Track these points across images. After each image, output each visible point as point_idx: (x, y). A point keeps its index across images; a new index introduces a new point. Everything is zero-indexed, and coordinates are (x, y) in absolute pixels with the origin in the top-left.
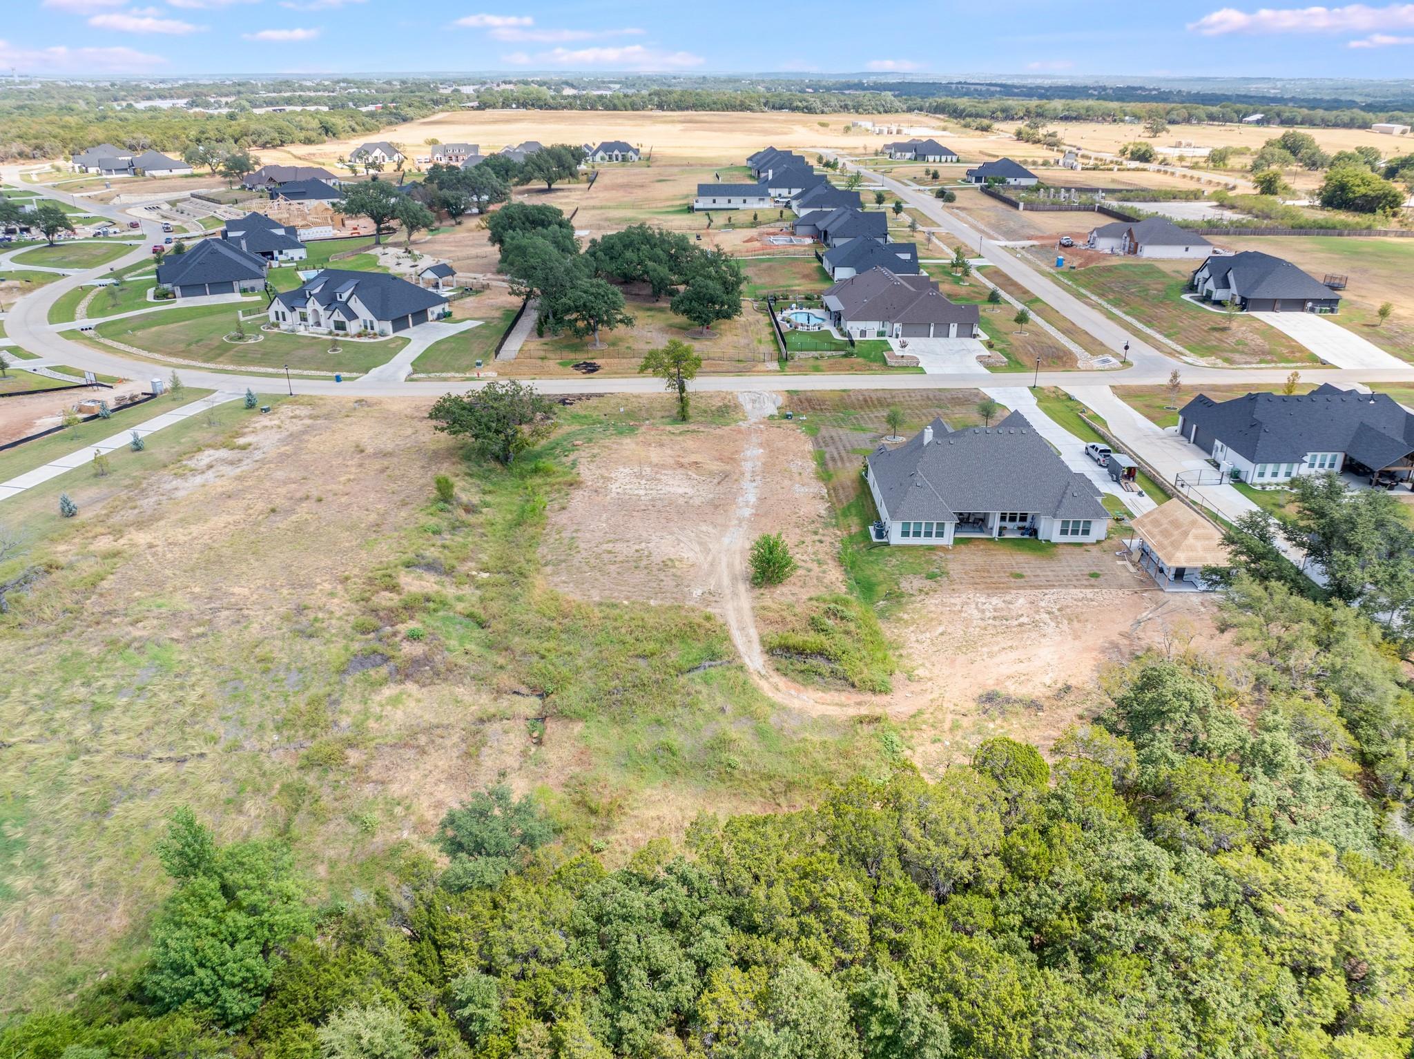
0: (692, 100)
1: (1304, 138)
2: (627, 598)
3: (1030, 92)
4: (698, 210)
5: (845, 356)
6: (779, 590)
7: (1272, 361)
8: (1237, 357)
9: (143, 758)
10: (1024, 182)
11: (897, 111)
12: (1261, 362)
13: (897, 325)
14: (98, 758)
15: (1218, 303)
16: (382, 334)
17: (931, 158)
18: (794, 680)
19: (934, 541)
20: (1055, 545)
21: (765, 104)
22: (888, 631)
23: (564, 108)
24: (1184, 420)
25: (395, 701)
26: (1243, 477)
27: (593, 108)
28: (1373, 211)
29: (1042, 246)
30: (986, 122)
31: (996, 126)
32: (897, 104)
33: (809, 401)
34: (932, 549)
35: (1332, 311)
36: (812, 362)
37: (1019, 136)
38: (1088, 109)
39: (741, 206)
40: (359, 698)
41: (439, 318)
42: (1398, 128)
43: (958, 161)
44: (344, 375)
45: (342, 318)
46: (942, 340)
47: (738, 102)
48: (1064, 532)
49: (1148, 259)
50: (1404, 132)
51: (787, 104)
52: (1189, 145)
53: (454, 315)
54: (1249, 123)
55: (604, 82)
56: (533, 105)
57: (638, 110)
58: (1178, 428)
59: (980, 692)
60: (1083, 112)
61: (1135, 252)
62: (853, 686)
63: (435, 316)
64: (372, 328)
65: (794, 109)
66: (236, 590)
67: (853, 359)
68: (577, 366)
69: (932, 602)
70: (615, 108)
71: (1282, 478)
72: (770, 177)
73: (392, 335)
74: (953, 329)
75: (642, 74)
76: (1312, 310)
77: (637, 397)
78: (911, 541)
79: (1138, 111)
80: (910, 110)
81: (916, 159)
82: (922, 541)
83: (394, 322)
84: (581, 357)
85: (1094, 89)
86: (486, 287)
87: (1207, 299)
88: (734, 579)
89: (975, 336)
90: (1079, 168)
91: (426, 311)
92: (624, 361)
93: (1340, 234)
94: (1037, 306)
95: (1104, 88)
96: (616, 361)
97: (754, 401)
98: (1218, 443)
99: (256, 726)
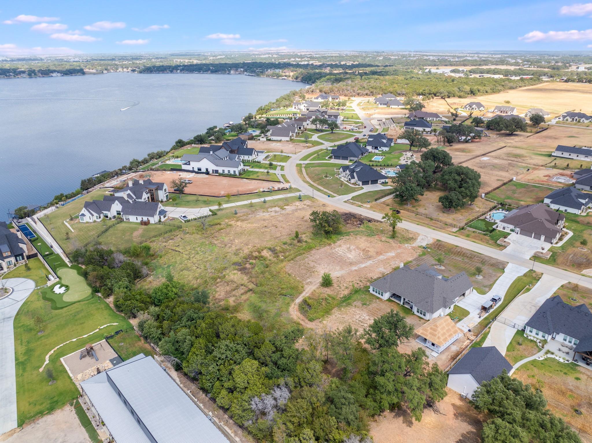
4: (553, 156)
13: (518, 229)
16: (359, 185)
19: (380, 296)
20: (414, 315)
34: (378, 298)
44: (334, 195)
48: (418, 312)
53: (388, 183)
62: (306, 316)
63: (381, 182)
64: (357, 182)
66: (237, 241)
67: (485, 237)
71: (540, 337)
74: (543, 238)
78: (374, 293)
82: (377, 295)
83: (363, 182)
89: (552, 243)
91: (377, 180)
96: (407, 212)
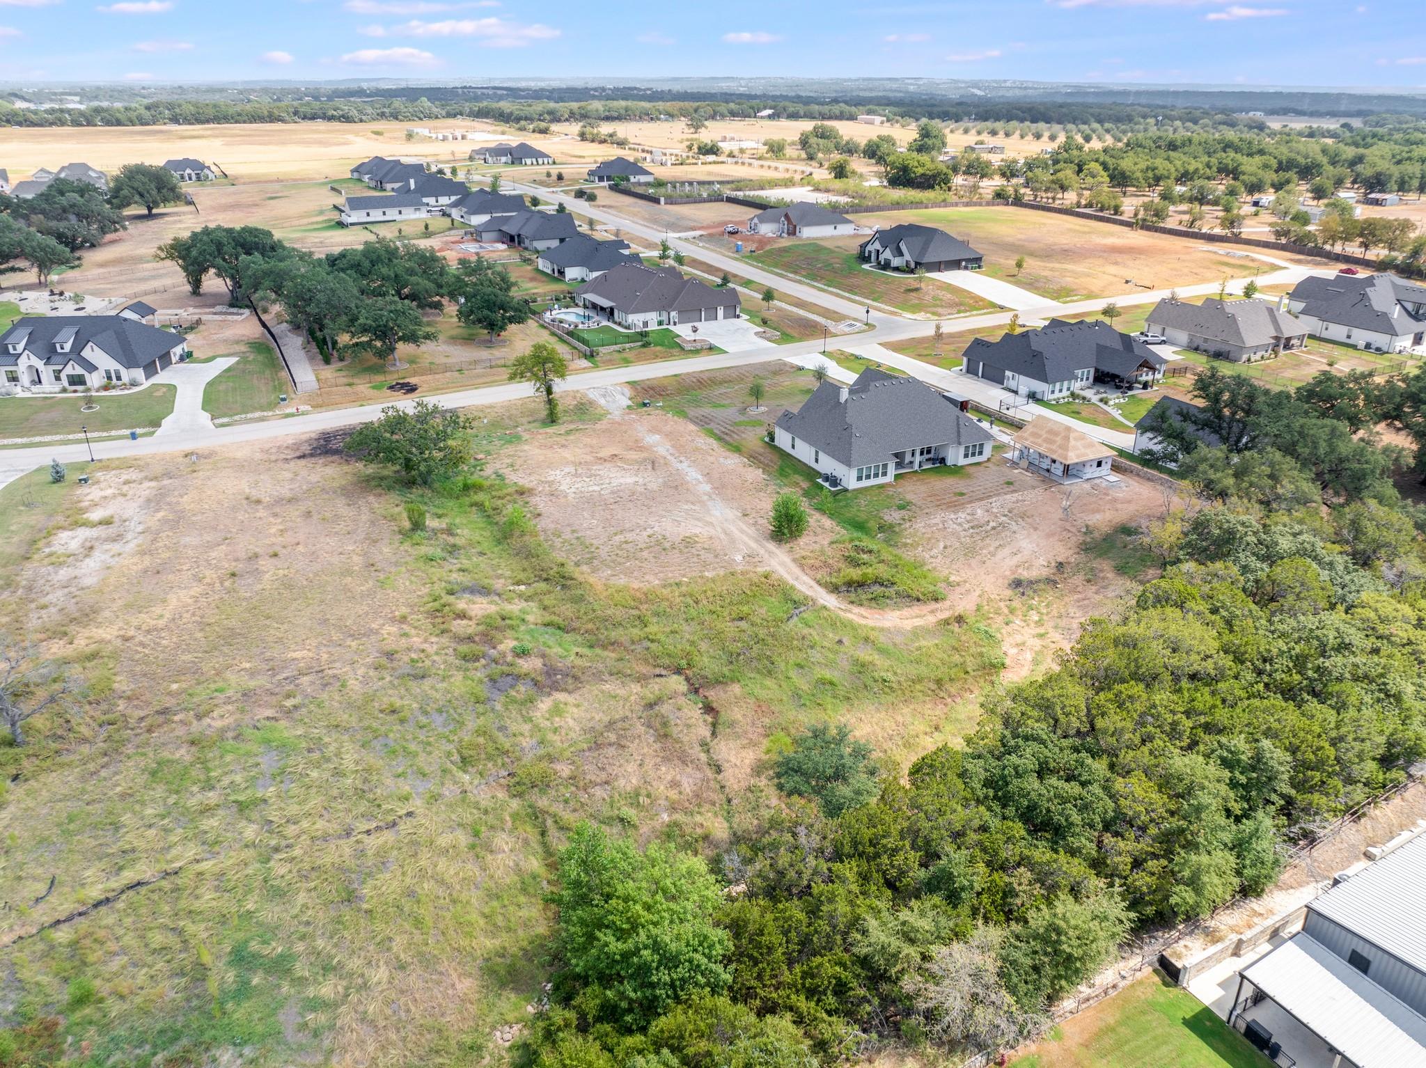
0: (211, 112)
1: (832, 129)
2: (684, 576)
3: (538, 94)
4: (352, 224)
5: (643, 346)
6: (802, 541)
7: (966, 311)
8: (940, 310)
9: (348, 835)
10: (643, 179)
11: (437, 117)
12: (959, 312)
13: (673, 314)
14: (297, 852)
15: (897, 269)
16: (134, 384)
17: (529, 161)
18: (871, 608)
19: (881, 480)
20: (962, 467)
21: (296, 113)
22: (908, 555)
23: (51, 124)
24: (969, 360)
25: (557, 710)
26: (1038, 396)
27: (90, 123)
28: (932, 187)
29: (710, 235)
30: (543, 125)
31: (554, 127)
32: (435, 110)
33: (652, 389)
34: (879, 487)
35: (979, 267)
36: (617, 356)
37: (583, 136)
38: (627, 109)
39: (398, 217)
40: (520, 719)
41: (182, 359)
42: (878, 119)
43: (554, 163)
44: (139, 431)
45: (79, 370)
46: (713, 322)
47: (266, 113)
48: (966, 456)
49: (808, 238)
50: (882, 123)
51: (320, 112)
52: (733, 139)
53: (195, 355)
54: (762, 117)
55: (55, 94)
56: (8, 121)
57: (148, 124)
58: (964, 367)
59: (1006, 582)
60: (623, 112)
61: (794, 233)
62: (918, 600)
63: (178, 357)
64: (119, 378)
65: (331, 118)
66: (297, 655)
67: (652, 348)
68: (391, 388)
69: (919, 525)
70: (119, 123)
71: (1065, 393)
72: (413, 186)
73: (146, 384)
74: (720, 312)
75: (101, 84)
76: (966, 268)
77: (491, 407)
78: (865, 483)
79: (670, 110)
80: (451, 115)
81: (513, 163)
82: (872, 481)
83: (143, 366)
84: (392, 379)
85: (595, 90)
86: (199, 322)
87: (886, 266)
88: (757, 541)
89: (738, 317)
90: (669, 163)
91: (168, 353)
92: (437, 376)
93: (926, 207)
94: (753, 286)
95: (604, 89)
96: (430, 377)
97: (604, 396)
98: (1008, 373)
99: (439, 773)
